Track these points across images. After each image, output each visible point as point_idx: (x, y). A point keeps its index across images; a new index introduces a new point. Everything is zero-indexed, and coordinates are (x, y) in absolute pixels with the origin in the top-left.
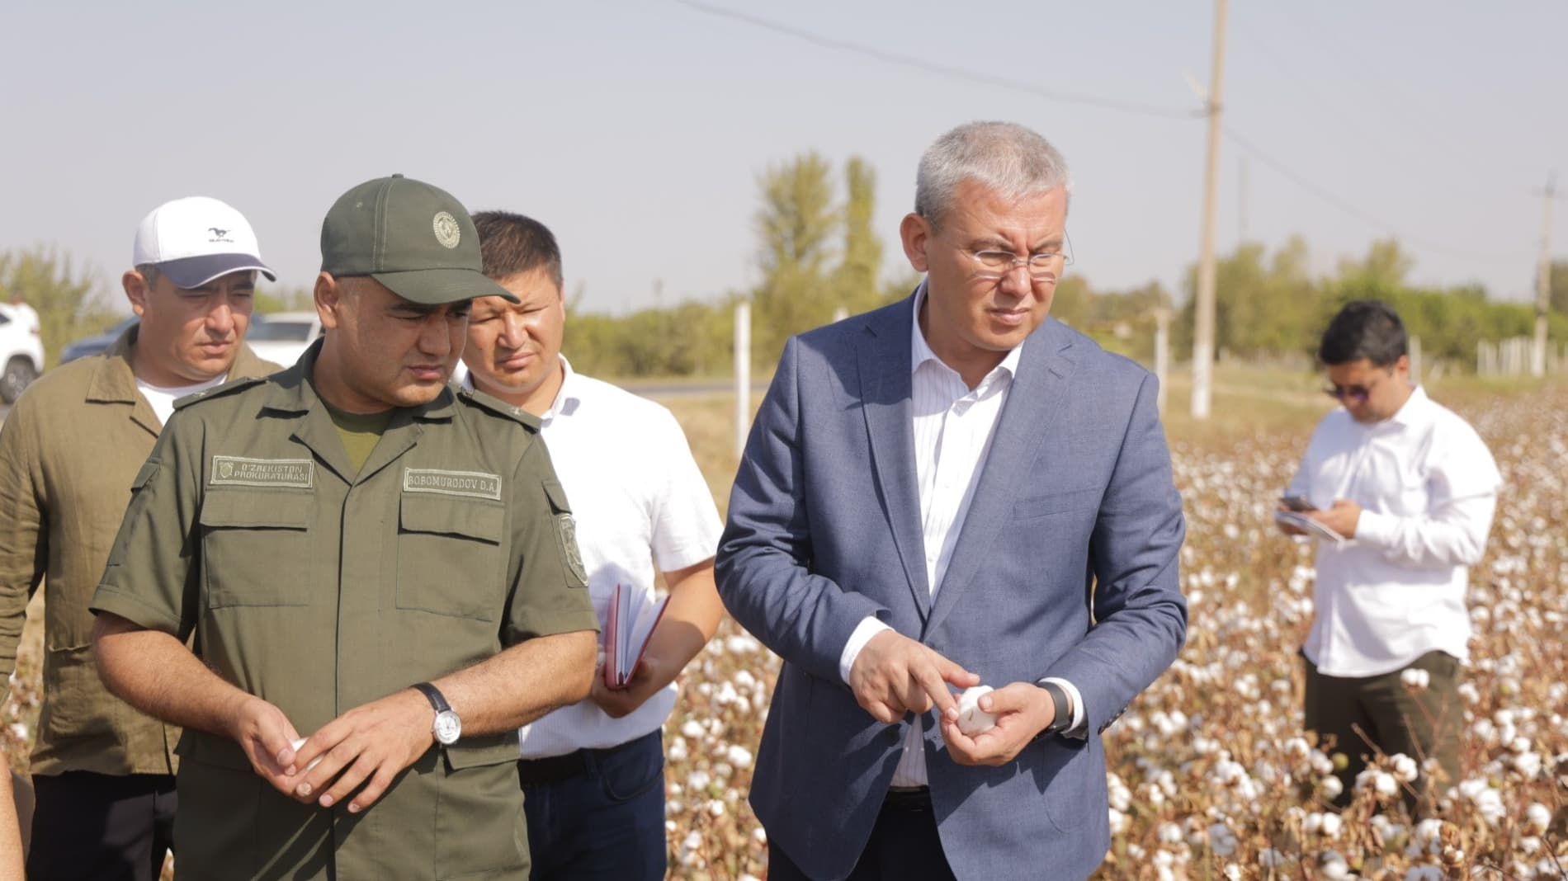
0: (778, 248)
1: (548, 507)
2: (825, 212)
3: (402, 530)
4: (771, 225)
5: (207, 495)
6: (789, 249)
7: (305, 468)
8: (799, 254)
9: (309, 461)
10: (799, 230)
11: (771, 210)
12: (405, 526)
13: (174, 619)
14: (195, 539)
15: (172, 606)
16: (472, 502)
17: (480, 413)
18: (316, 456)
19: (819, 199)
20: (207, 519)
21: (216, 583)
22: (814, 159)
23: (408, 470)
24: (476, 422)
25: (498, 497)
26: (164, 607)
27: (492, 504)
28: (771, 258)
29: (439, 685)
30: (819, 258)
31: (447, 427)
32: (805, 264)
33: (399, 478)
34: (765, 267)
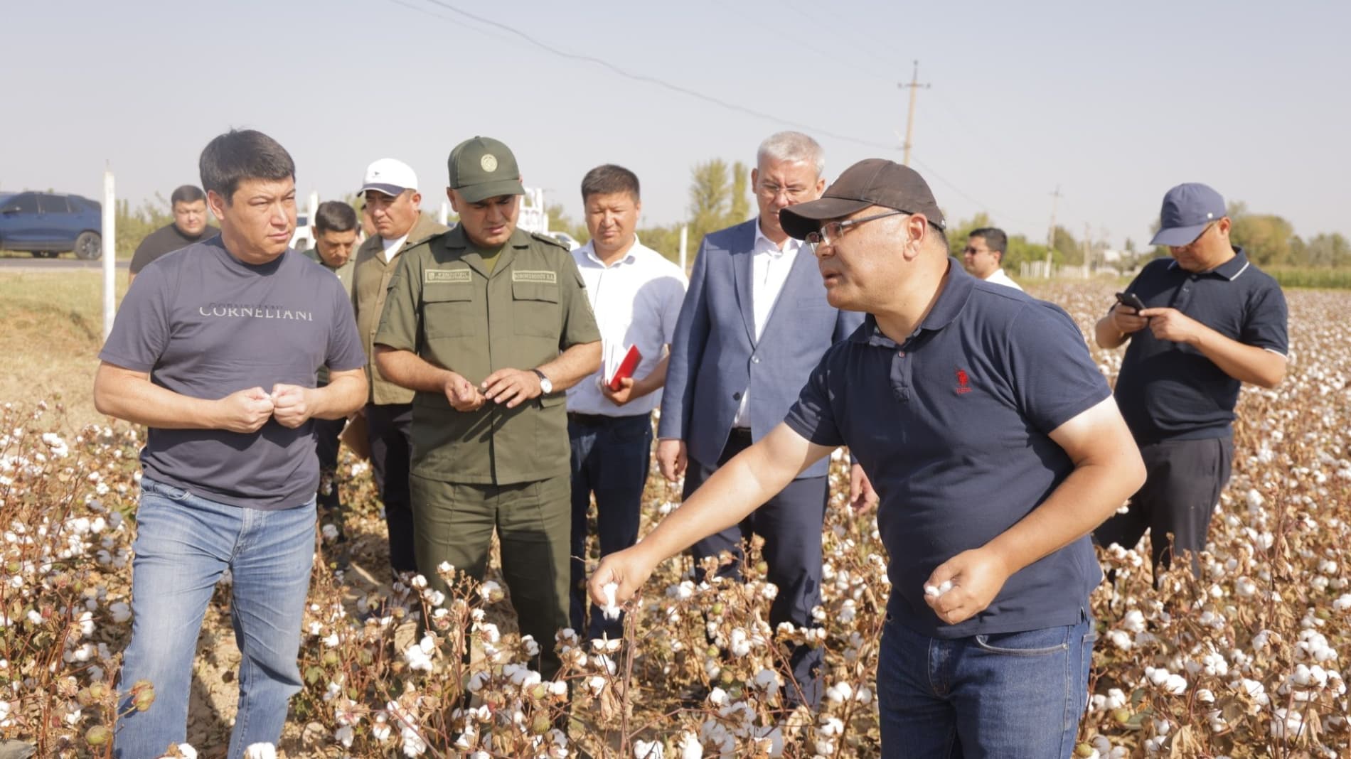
0: (700, 203)
1: (576, 285)
2: (724, 187)
3: (514, 299)
4: (698, 193)
5: (425, 288)
6: (706, 204)
7: (467, 273)
8: (710, 207)
9: (469, 270)
10: (711, 195)
11: (698, 186)
12: (516, 297)
13: (412, 345)
14: (420, 308)
15: (411, 340)
16: (544, 285)
17: (543, 244)
18: (472, 268)
19: (721, 180)
20: (425, 299)
21: (432, 327)
22: (719, 162)
23: (514, 272)
24: (541, 248)
25: (555, 282)
26: (406, 340)
27: (552, 285)
28: (697, 208)
29: (539, 369)
30: (720, 209)
31: (528, 250)
32: (714, 211)
33: (510, 275)
34: (694, 212)
